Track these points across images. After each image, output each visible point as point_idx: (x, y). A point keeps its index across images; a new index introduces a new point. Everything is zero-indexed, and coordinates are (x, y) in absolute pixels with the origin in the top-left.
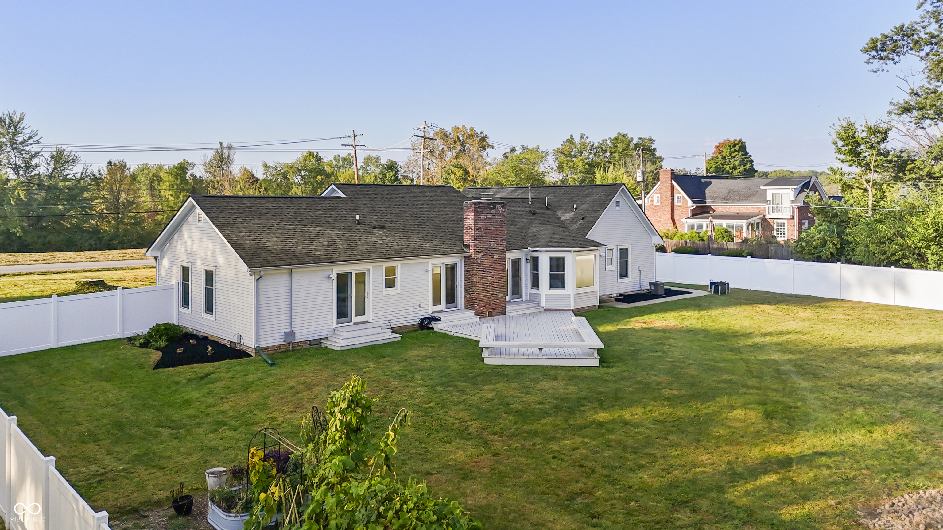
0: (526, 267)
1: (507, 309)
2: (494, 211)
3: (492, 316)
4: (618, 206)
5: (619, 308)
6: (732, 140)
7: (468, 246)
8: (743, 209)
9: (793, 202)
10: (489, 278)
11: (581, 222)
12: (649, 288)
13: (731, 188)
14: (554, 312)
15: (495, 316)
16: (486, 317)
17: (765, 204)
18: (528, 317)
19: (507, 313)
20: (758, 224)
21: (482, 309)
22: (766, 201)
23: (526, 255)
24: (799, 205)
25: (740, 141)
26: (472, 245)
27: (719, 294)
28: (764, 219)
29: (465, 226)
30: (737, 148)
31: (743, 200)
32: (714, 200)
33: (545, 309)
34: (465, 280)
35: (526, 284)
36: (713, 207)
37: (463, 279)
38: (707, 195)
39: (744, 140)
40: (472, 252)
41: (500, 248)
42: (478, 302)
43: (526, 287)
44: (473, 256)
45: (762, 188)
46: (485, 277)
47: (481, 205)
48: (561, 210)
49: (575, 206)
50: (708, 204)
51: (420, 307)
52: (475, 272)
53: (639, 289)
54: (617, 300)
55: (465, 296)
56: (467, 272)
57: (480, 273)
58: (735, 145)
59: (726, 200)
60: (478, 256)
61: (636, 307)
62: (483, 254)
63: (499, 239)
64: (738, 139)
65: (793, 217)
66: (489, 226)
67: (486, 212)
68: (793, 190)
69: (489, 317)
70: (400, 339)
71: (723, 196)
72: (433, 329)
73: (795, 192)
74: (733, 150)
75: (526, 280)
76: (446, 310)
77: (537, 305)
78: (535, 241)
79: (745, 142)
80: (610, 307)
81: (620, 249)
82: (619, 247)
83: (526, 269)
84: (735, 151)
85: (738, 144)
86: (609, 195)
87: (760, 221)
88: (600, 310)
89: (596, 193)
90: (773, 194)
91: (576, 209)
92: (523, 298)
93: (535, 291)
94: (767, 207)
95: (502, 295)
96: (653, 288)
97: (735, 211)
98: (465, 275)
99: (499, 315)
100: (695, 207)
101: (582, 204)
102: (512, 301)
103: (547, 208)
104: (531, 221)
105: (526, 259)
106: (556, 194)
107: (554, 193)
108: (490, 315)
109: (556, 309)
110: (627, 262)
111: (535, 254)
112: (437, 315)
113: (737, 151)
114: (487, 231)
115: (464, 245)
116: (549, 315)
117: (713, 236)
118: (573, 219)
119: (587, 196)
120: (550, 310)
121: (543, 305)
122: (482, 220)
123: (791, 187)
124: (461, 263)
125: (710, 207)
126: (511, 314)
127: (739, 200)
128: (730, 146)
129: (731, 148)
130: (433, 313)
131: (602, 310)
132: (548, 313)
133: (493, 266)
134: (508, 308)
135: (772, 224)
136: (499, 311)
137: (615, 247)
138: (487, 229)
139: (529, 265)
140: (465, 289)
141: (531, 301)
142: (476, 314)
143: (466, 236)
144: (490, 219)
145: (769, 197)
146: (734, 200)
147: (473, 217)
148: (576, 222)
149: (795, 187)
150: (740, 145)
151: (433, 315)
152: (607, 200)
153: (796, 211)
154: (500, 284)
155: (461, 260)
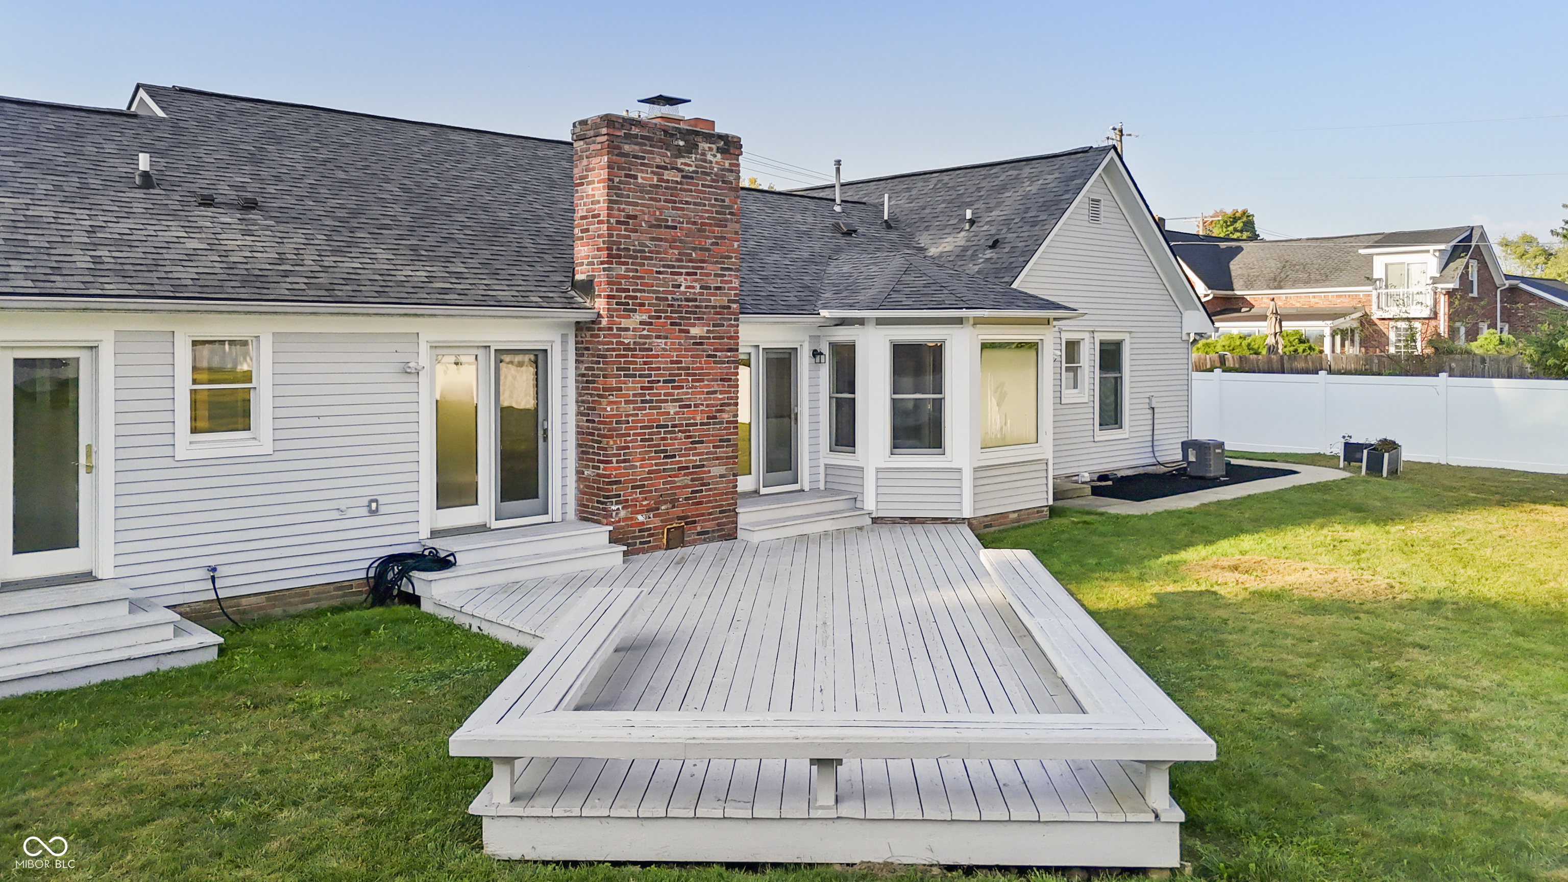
0: (814, 378)
1: (742, 520)
2: (688, 163)
3: (682, 543)
4: (1095, 216)
5: (1117, 517)
6: (1229, 211)
7: (587, 287)
8: (1316, 300)
9: (1435, 281)
10: (672, 408)
11: (989, 254)
12: (1180, 457)
13: (1287, 258)
14: (907, 528)
15: (693, 543)
16: (657, 548)
17: (1370, 288)
18: (813, 549)
19: (740, 534)
20: (1352, 331)
21: (641, 518)
22: (1370, 280)
23: (814, 338)
24: (1451, 286)
25: (1244, 213)
26: (601, 278)
27: (1385, 474)
28: (1366, 321)
29: (581, 211)
30: (1239, 225)
31: (1317, 281)
32: (1250, 284)
33: (875, 520)
34: (579, 414)
35: (814, 437)
36: (1248, 298)
37: (572, 408)
38: (1233, 274)
39: (1250, 212)
40: (600, 304)
41: (715, 300)
42: (626, 493)
43: (814, 444)
44: (604, 322)
45: (1362, 251)
46: (655, 404)
47: (635, 131)
48: (927, 228)
49: (969, 215)
50: (1238, 293)
51: (374, 513)
52: (613, 382)
53: (1153, 461)
54: (1097, 491)
55: (579, 472)
56: (585, 382)
57: (632, 387)
58: (1235, 220)
59: (1277, 282)
60: (625, 323)
61: (1170, 513)
62: (645, 317)
63: (710, 268)
64: (1240, 211)
65: (1436, 314)
66: (670, 214)
67: (658, 160)
68: (1437, 254)
69: (668, 547)
70: (212, 655)
71: (1272, 275)
72: (414, 600)
73: (1439, 258)
74: (1231, 228)
75: (814, 422)
76: (495, 524)
77: (850, 504)
78: (845, 294)
79: (1253, 216)
80: (1089, 513)
81: (1101, 343)
82: (1099, 337)
83: (814, 385)
84: (1236, 230)
85: (1240, 218)
86: (1072, 178)
87: (1355, 324)
88: (1057, 521)
89: (1029, 178)
90: (1386, 265)
91: (972, 222)
92: (805, 481)
93: (842, 459)
94: (1375, 293)
95: (722, 470)
96: (1192, 458)
97: (1298, 305)
98: (579, 394)
99: (712, 540)
100: (1211, 297)
101: (989, 210)
102: (763, 491)
103: (888, 225)
104: (838, 250)
105: (816, 353)
106: (914, 192)
107: (909, 190)
108: (676, 539)
109: (912, 520)
110: (1118, 382)
111: (843, 335)
112: (444, 546)
113: (1238, 231)
114: (663, 233)
115: (574, 285)
116: (888, 538)
117: (1280, 347)
118: (965, 249)
119: (1003, 188)
120: (894, 521)
121: (870, 504)
122: (642, 189)
123: (1431, 248)
124: (564, 351)
125: (1242, 299)
126: (756, 538)
127: (1307, 283)
128: (1226, 222)
129: (1228, 226)
130: (435, 534)
131: (1064, 521)
132: (885, 531)
133: (686, 361)
134: (746, 515)
135: (1385, 331)
136: (710, 526)
137: (1086, 336)
138: (660, 224)
139: (825, 372)
140: (579, 446)
141: (830, 491)
142: (614, 539)
143: (582, 251)
144: (673, 189)
145: (1378, 272)
146: (1295, 283)
147: (604, 174)
148: (974, 256)
149: (1442, 247)
150: (1245, 219)
151: (431, 543)
152: (1067, 191)
153: (1443, 300)
154: (713, 429)
155: (564, 337)
